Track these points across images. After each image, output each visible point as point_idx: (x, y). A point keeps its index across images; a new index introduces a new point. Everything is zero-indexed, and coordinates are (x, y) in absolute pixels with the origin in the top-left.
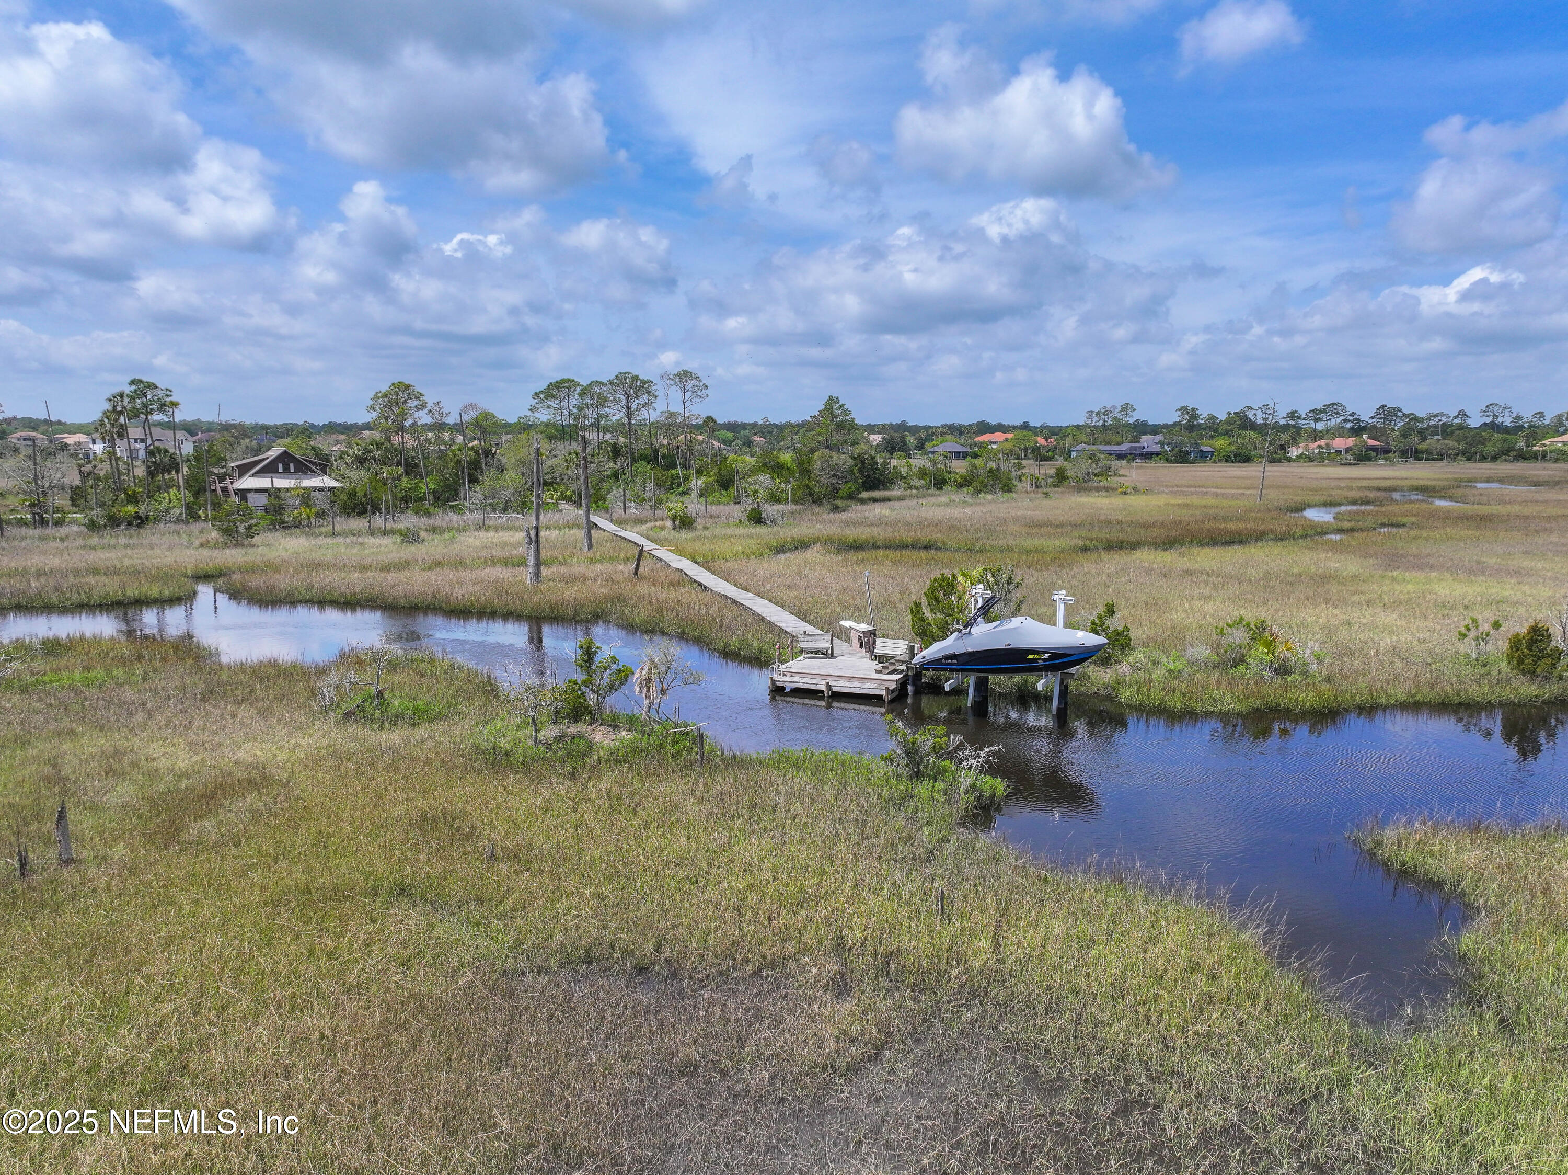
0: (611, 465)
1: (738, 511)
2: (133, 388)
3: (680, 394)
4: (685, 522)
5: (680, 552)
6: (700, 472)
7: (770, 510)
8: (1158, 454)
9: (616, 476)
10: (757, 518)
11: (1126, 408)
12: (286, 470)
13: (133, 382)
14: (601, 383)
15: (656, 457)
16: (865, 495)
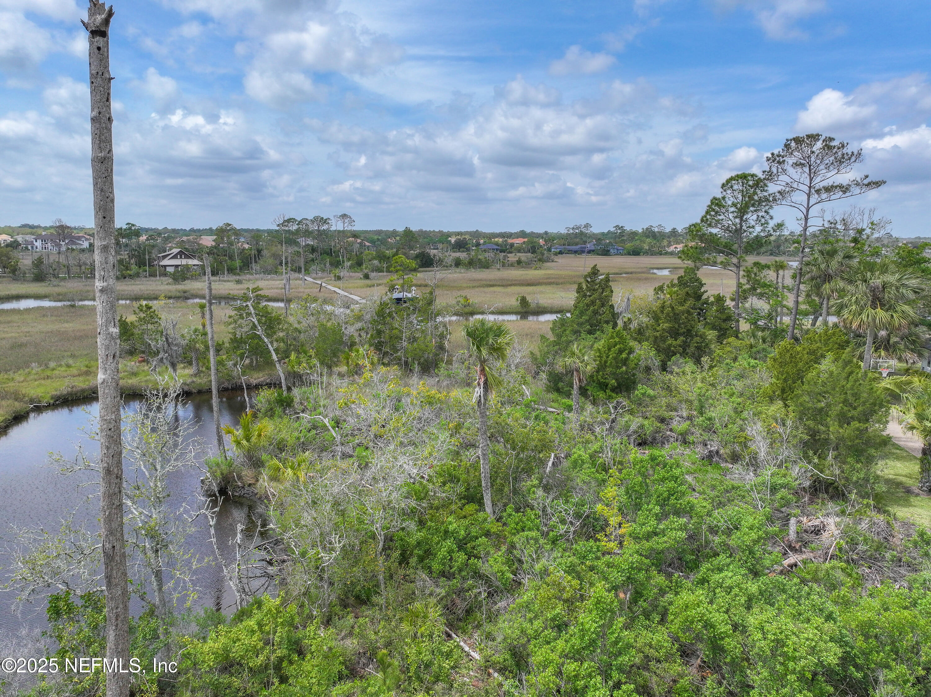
0: (311, 256)
1: (360, 275)
2: (127, 226)
3: (342, 224)
4: (339, 278)
5: (335, 287)
6: (349, 260)
7: (372, 275)
8: (593, 251)
9: (313, 260)
10: (367, 277)
11: (587, 226)
12: (181, 257)
13: (127, 224)
14: (307, 219)
15: (331, 253)
16: (420, 269)
